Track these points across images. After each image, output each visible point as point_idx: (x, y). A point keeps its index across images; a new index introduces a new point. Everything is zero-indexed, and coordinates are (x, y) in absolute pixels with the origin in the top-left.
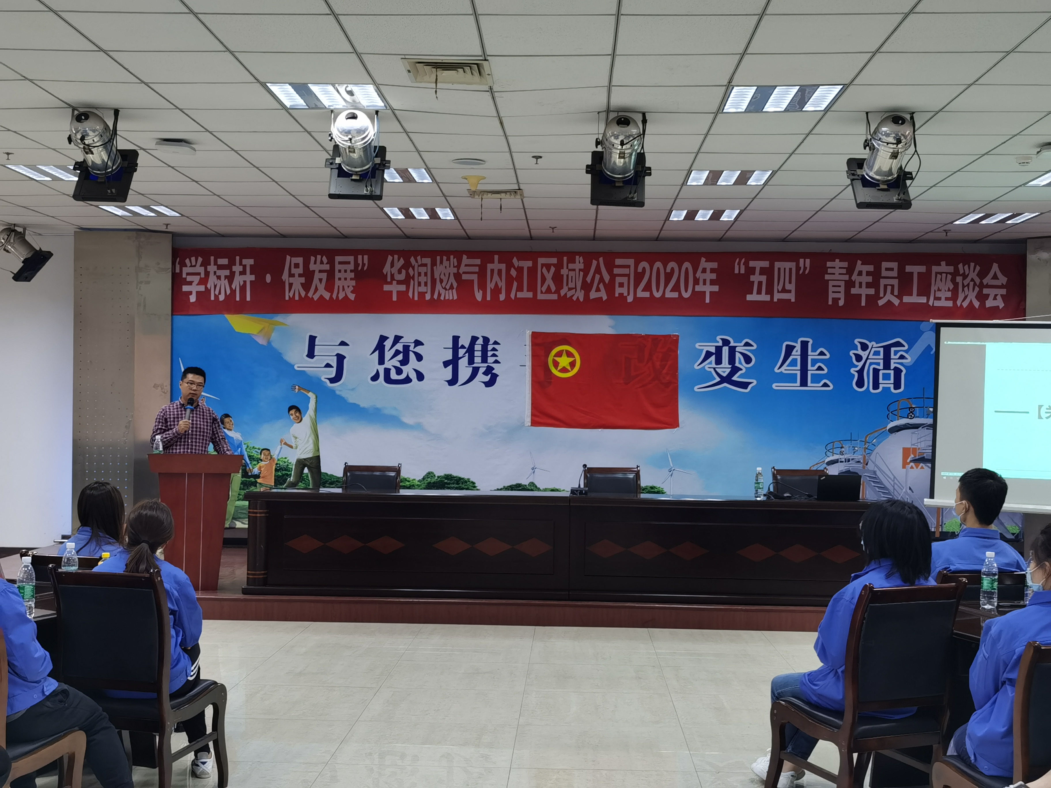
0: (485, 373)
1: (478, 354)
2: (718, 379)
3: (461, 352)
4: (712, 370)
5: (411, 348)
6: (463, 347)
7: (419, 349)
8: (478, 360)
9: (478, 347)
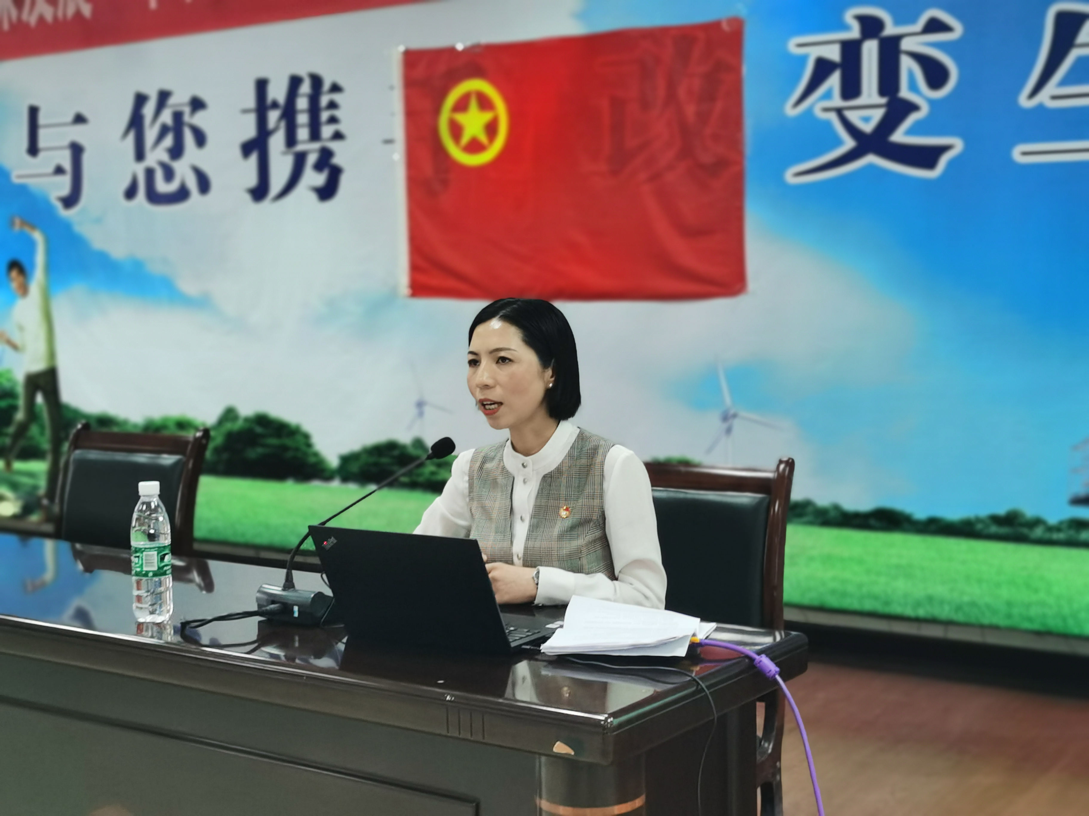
0: (319, 167)
1: (303, 119)
2: (849, 143)
3: (273, 116)
4: (833, 117)
5: (187, 118)
6: (275, 105)
7: (199, 119)
8: (303, 133)
9: (302, 103)
